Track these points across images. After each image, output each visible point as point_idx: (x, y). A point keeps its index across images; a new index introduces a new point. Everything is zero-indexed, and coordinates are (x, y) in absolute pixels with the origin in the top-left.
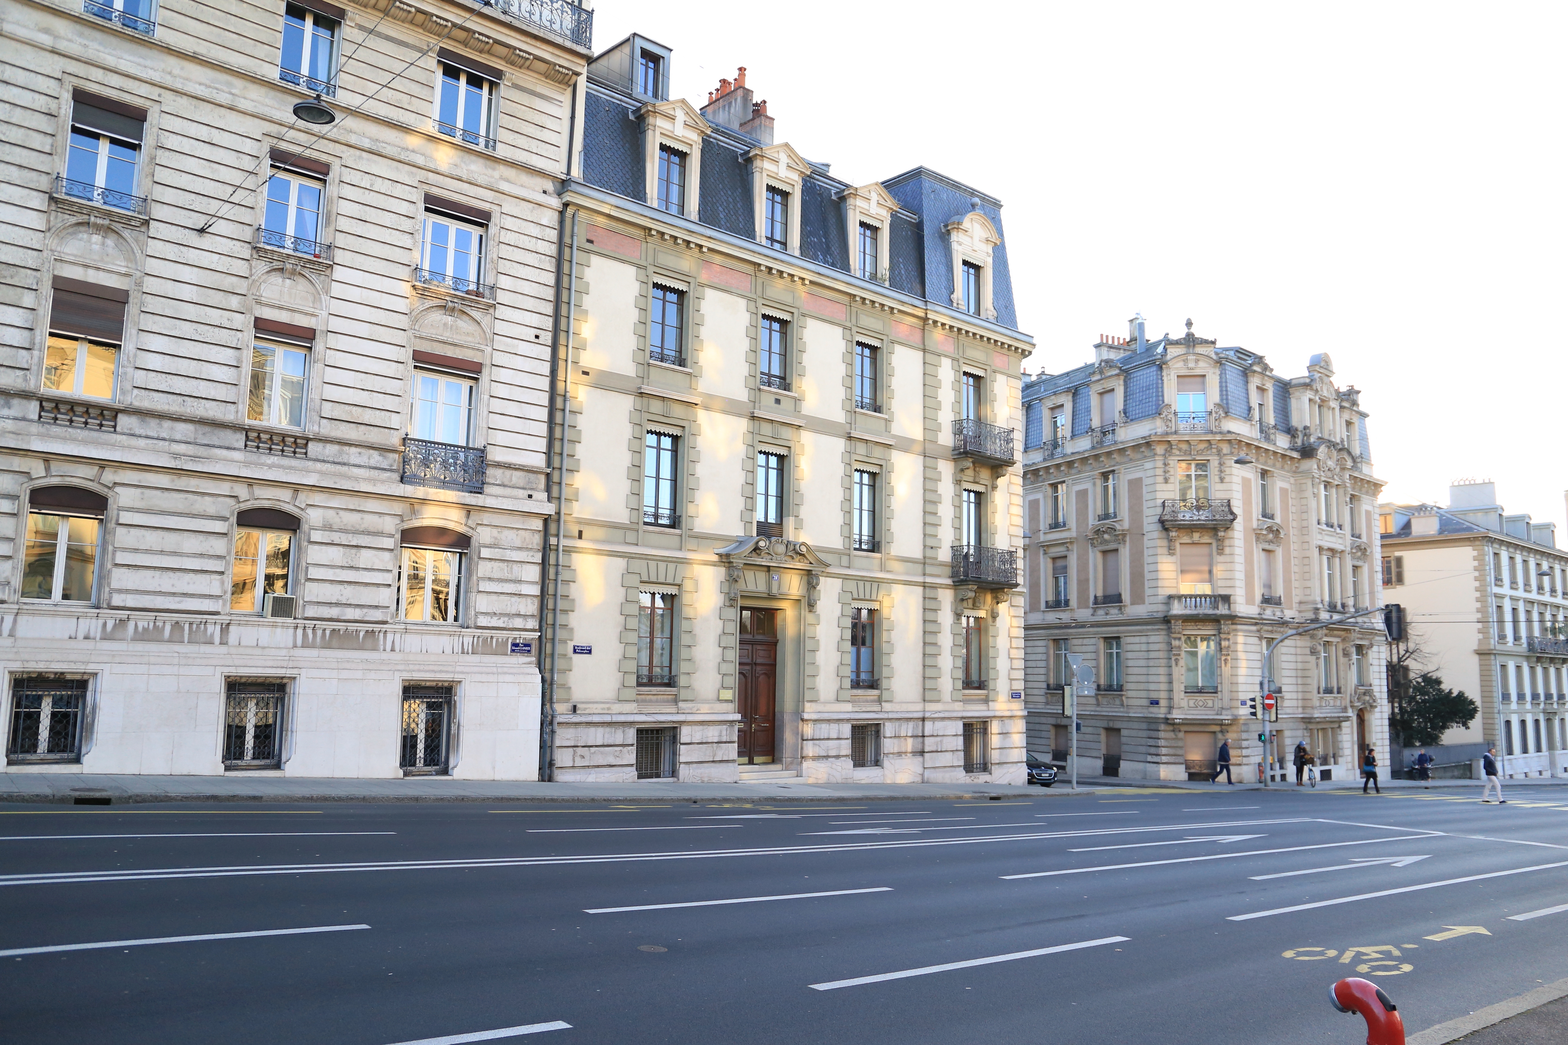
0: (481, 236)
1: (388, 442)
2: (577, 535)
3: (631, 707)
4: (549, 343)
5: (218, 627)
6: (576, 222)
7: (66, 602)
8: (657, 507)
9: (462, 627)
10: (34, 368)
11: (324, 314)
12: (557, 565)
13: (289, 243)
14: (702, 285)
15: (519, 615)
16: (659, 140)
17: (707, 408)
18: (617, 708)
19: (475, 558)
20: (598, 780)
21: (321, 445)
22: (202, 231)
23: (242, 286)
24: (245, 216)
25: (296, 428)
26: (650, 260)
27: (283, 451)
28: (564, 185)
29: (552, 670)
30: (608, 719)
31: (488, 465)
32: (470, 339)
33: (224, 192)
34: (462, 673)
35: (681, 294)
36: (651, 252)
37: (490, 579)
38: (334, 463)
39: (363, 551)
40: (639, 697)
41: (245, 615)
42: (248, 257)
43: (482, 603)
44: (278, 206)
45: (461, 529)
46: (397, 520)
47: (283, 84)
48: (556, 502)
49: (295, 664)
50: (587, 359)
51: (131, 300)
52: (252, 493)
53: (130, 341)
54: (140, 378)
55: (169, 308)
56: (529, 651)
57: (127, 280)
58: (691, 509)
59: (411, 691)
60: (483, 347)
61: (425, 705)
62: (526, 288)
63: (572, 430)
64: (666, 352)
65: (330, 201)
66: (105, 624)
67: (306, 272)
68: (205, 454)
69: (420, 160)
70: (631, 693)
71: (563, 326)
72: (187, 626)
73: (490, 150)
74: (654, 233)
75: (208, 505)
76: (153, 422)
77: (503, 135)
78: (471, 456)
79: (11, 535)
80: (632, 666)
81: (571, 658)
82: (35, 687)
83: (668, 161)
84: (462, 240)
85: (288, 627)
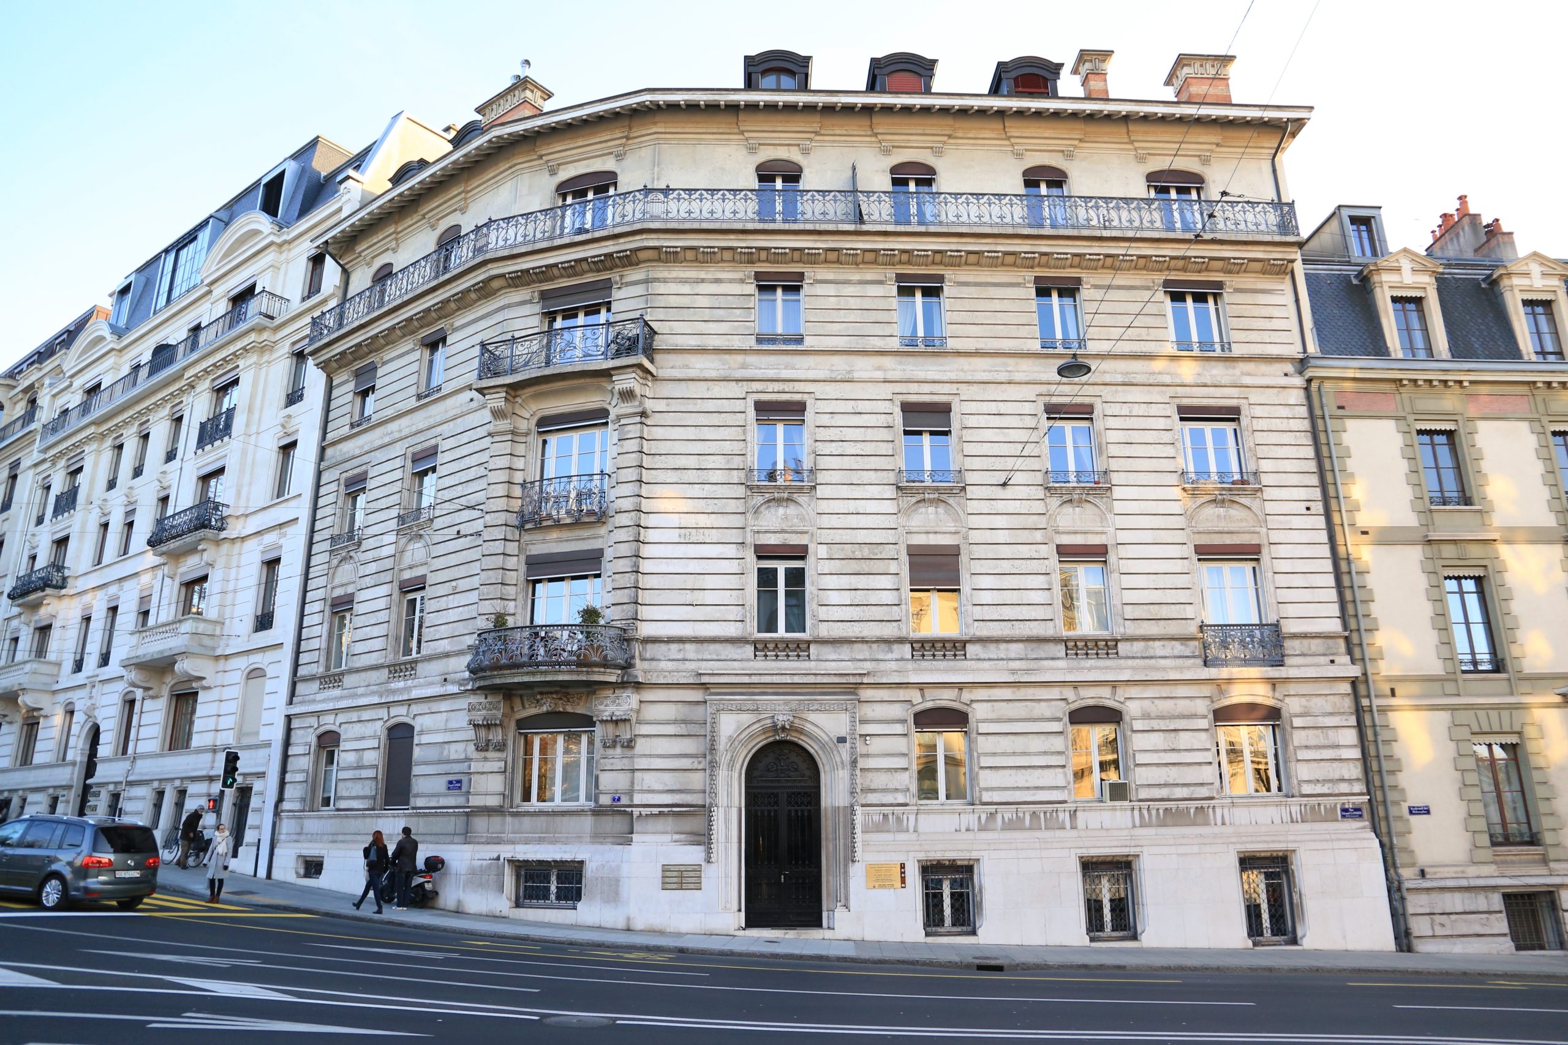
0: (1235, 430)
1: (1186, 632)
2: (1389, 693)
3: (1491, 869)
4: (1322, 511)
5: (1067, 814)
6: (1323, 393)
7: (949, 801)
8: (1473, 653)
9: (1287, 796)
10: (904, 619)
11: (1112, 529)
12: (1374, 726)
13: (1072, 477)
14: (1471, 420)
15: (1343, 780)
16: (1388, 293)
17: (1509, 542)
18: (1472, 871)
19: (1288, 728)
20: (1467, 951)
21: (1128, 644)
22: (1004, 485)
23: (1041, 522)
24: (1035, 464)
25: (1105, 633)
26: (1408, 409)
27: (1097, 654)
28: (1302, 363)
29: (1389, 833)
30: (1464, 883)
31: (1284, 638)
32: (1244, 524)
33: (1016, 449)
34: (1295, 841)
35: (1450, 434)
36: (1407, 403)
37: (1307, 747)
38: (1143, 658)
39: (1182, 734)
40: (1497, 858)
41: (1088, 802)
42: (1042, 497)
43: (1303, 772)
44: (1058, 450)
45: (1270, 702)
46: (1207, 702)
47: (1045, 351)
48: (1360, 663)
49: (1137, 843)
50: (1363, 519)
51: (962, 552)
52: (1077, 695)
53: (966, 586)
54: (978, 612)
55: (990, 552)
56: (1361, 816)
57: (956, 536)
58: (1515, 651)
59: (1247, 862)
60: (1258, 529)
61: (1262, 877)
62: (1288, 466)
63: (1362, 590)
64: (1447, 494)
65: (1099, 434)
66: (980, 818)
67: (1091, 498)
68: (1035, 667)
69: (1167, 379)
70: (1487, 854)
71: (1332, 493)
72: (1042, 815)
73: (1227, 351)
74: (1405, 382)
75: (1043, 710)
76: (992, 647)
77: (1235, 336)
78: (1266, 633)
79: (905, 751)
80: (1482, 825)
81: (1408, 820)
82: (937, 873)
83: (1404, 310)
84: (1219, 437)
85: (1126, 809)
